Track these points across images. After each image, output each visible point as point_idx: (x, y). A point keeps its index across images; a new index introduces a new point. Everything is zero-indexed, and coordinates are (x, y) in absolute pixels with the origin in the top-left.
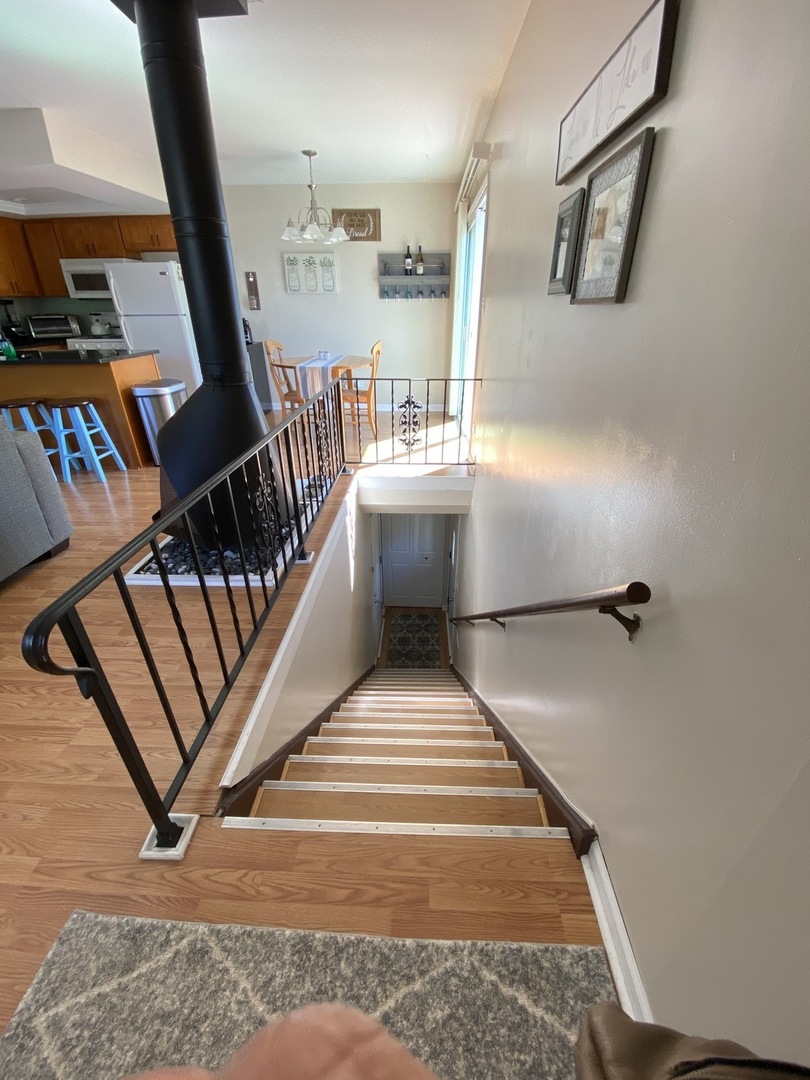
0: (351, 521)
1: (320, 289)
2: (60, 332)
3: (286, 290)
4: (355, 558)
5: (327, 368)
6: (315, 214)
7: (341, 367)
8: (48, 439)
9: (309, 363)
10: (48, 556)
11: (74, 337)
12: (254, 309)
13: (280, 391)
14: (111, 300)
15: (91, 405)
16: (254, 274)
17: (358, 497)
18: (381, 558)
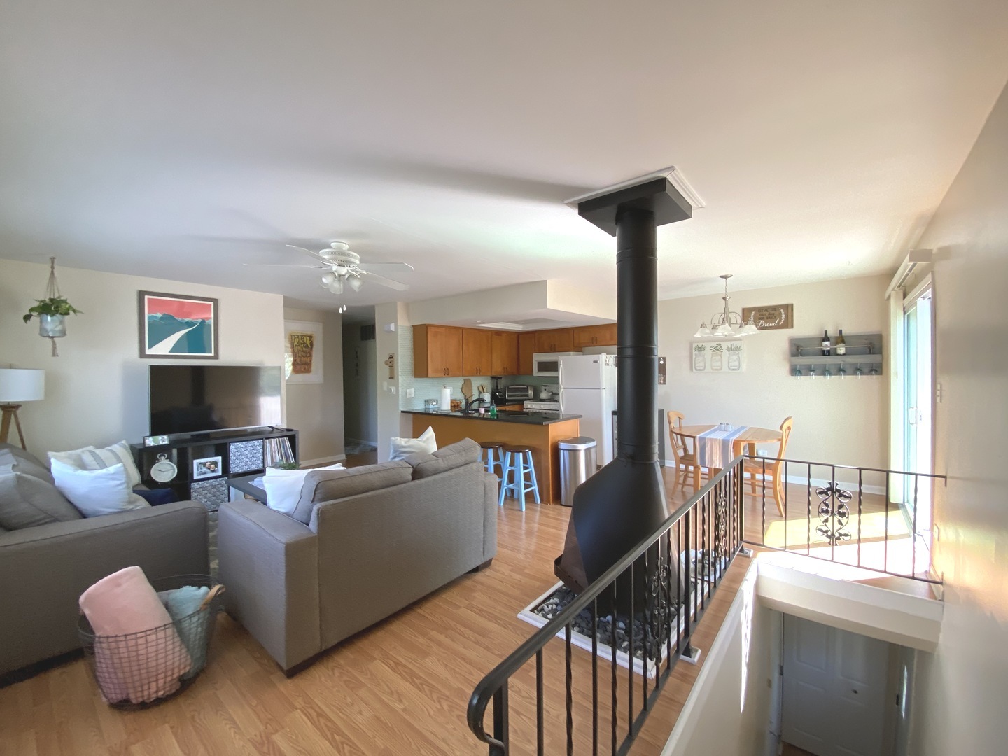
0: (747, 616)
1: (725, 368)
2: (522, 396)
3: (691, 370)
4: (749, 665)
5: (729, 441)
6: (728, 316)
7: (744, 441)
8: (498, 469)
9: (708, 434)
10: (476, 570)
11: (529, 400)
12: (661, 384)
13: (676, 454)
14: (557, 377)
15: (530, 452)
16: (664, 359)
17: (757, 586)
18: (781, 668)
